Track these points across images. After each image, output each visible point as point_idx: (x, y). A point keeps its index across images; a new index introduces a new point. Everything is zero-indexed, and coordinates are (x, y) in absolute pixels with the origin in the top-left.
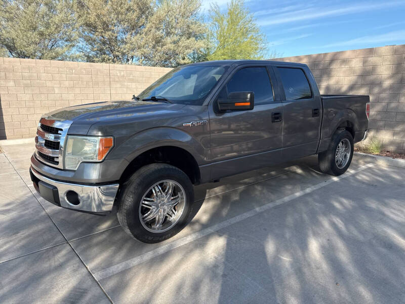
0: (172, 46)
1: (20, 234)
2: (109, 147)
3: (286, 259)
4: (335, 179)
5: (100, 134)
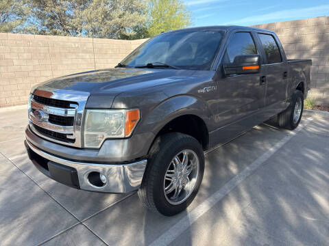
0: (119, 21)
1: (22, 218)
2: (135, 121)
3: (309, 219)
4: (292, 133)
5: (123, 106)
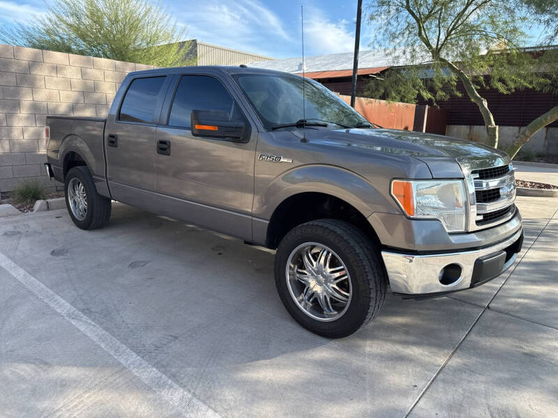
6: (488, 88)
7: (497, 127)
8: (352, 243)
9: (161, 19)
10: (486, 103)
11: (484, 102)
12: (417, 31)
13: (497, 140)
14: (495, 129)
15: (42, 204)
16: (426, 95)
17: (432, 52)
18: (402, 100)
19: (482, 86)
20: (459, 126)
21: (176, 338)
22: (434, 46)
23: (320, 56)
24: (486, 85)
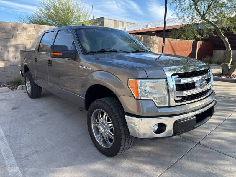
6: (229, 32)
7: (232, 50)
8: (114, 110)
9: (82, 8)
10: (227, 39)
11: (226, 39)
12: (193, 7)
13: (232, 56)
14: (231, 51)
15: (20, 87)
16: (199, 36)
17: (201, 16)
18: (187, 39)
19: (226, 31)
20: (219, 50)
21: (37, 152)
22: (202, 13)
23: (157, 21)
24: (228, 31)
